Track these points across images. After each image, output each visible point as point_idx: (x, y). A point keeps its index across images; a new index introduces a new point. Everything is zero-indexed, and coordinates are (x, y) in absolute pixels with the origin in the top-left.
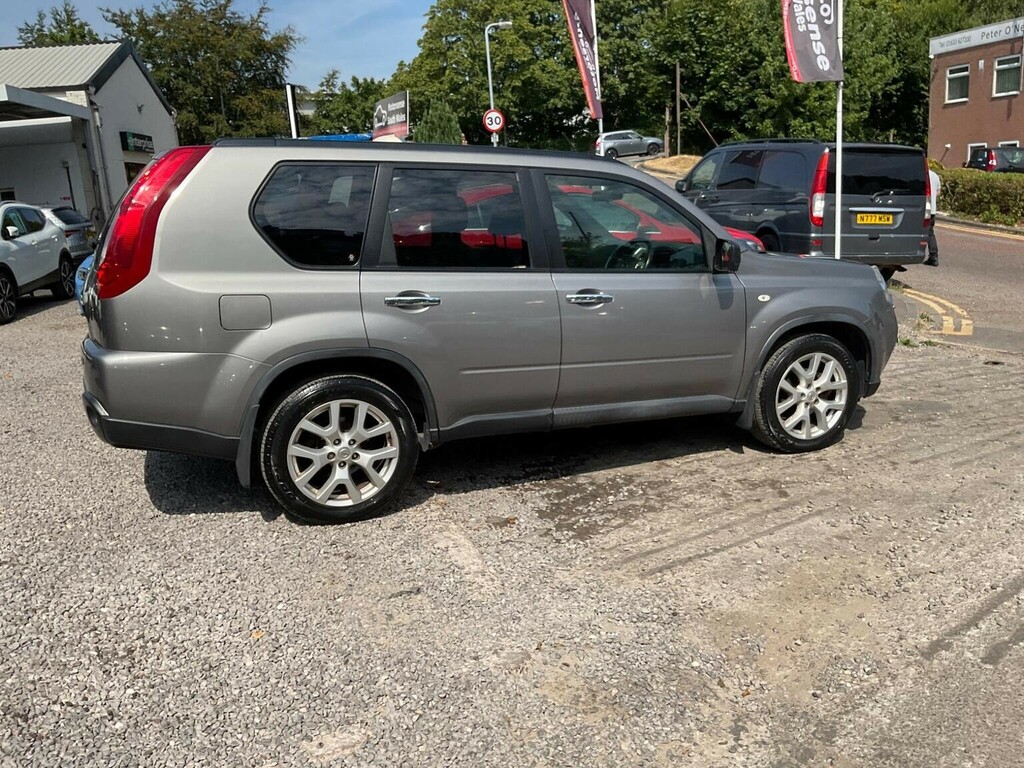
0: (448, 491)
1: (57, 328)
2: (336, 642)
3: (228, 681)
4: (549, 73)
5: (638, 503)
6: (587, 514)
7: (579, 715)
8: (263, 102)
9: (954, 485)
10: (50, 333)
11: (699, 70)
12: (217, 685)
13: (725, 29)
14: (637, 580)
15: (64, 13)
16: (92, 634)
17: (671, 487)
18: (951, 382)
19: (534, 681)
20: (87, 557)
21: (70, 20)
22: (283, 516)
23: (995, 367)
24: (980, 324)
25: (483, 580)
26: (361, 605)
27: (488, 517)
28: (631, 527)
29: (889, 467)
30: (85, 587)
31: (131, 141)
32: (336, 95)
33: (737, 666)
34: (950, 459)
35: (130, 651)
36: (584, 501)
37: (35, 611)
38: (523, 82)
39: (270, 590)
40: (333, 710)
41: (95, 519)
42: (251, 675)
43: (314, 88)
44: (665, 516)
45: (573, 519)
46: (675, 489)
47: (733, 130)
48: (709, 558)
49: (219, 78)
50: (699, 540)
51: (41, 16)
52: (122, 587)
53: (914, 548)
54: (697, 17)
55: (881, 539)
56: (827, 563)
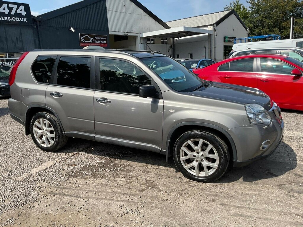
14: (44, 193)
21: (237, 4)
28: (86, 179)
36: (101, 167)
50: (82, 191)
51: (231, 4)
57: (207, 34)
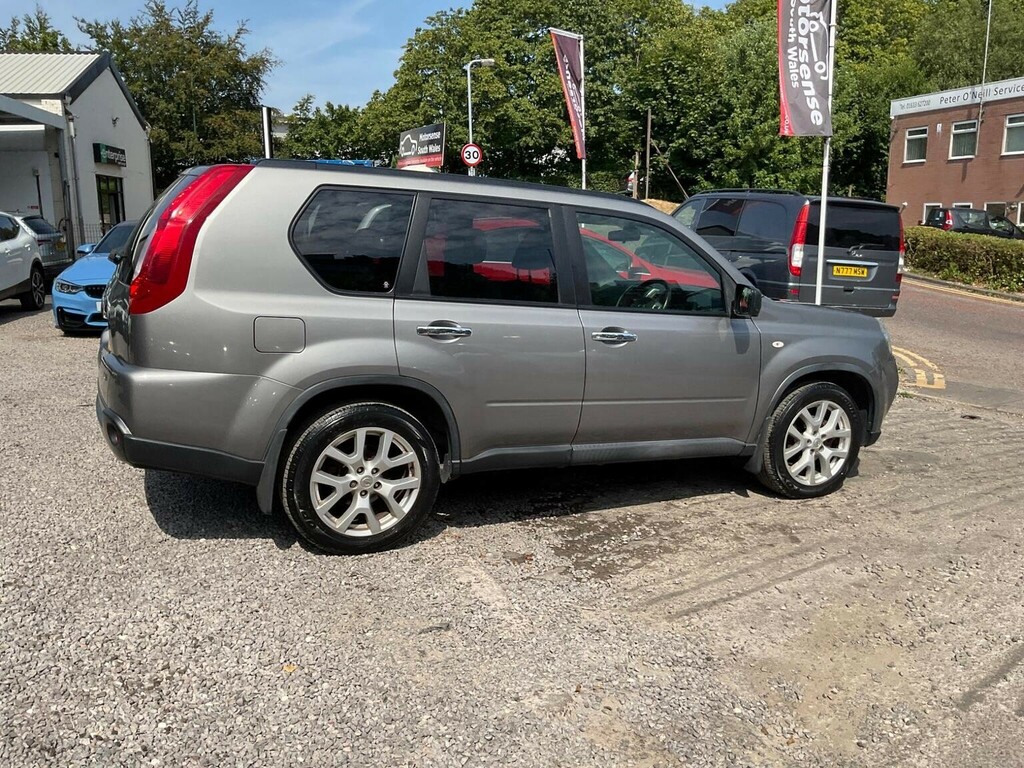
0: (460, 525)
1: (30, 339)
2: (372, 678)
3: (265, 717)
4: (522, 111)
5: (652, 543)
6: (603, 553)
7: (630, 761)
8: (236, 122)
9: (958, 536)
10: (24, 345)
11: (669, 118)
12: (253, 721)
13: (697, 80)
14: (665, 622)
15: (37, 21)
16: (114, 663)
17: (683, 529)
18: (935, 434)
19: (579, 725)
20: (96, 582)
21: (43, 28)
22: (297, 544)
23: (972, 421)
24: (951, 378)
25: (511, 618)
26: (391, 640)
27: (505, 553)
28: (649, 567)
29: (892, 517)
30: (98, 614)
31: (104, 153)
32: (310, 119)
33: (778, 713)
34: (949, 511)
35: (157, 683)
36: (599, 539)
37: (48, 636)
38: (497, 119)
39: (295, 620)
40: (378, 750)
41: (99, 541)
42: (288, 711)
43: (287, 111)
44: (682, 557)
45: (591, 558)
46: (686, 531)
47: (699, 178)
48: (733, 602)
49: (192, 96)
50: (720, 584)
51: (15, 23)
52: (138, 614)
53: (931, 598)
54: (670, 66)
55: (897, 588)
56: (849, 611)
57: (41, 127)
